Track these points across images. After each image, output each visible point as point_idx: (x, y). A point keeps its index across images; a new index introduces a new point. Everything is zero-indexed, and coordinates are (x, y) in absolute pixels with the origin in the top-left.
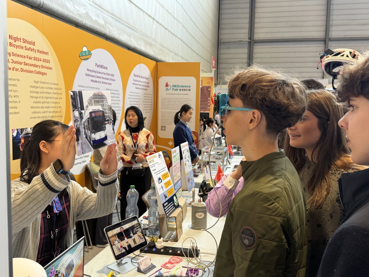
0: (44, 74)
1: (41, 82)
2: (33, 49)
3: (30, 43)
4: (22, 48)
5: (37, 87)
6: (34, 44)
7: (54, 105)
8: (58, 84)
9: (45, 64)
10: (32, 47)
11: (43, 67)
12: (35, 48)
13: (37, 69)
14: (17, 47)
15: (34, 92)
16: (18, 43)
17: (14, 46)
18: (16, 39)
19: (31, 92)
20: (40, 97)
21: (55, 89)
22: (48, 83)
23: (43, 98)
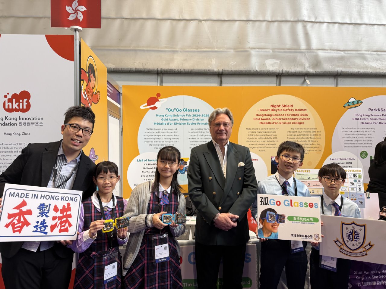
0: (300, 123)
1: (298, 129)
2: (291, 109)
3: (288, 106)
4: (281, 110)
5: (293, 132)
6: (292, 106)
7: (312, 143)
8: (316, 129)
9: (302, 117)
10: (290, 108)
11: (300, 119)
12: (292, 108)
13: (295, 121)
14: (277, 111)
15: (291, 135)
16: (277, 108)
17: (274, 110)
18: (276, 107)
19: (288, 135)
20: (296, 138)
21: (313, 132)
22: (306, 129)
23: (299, 138)
